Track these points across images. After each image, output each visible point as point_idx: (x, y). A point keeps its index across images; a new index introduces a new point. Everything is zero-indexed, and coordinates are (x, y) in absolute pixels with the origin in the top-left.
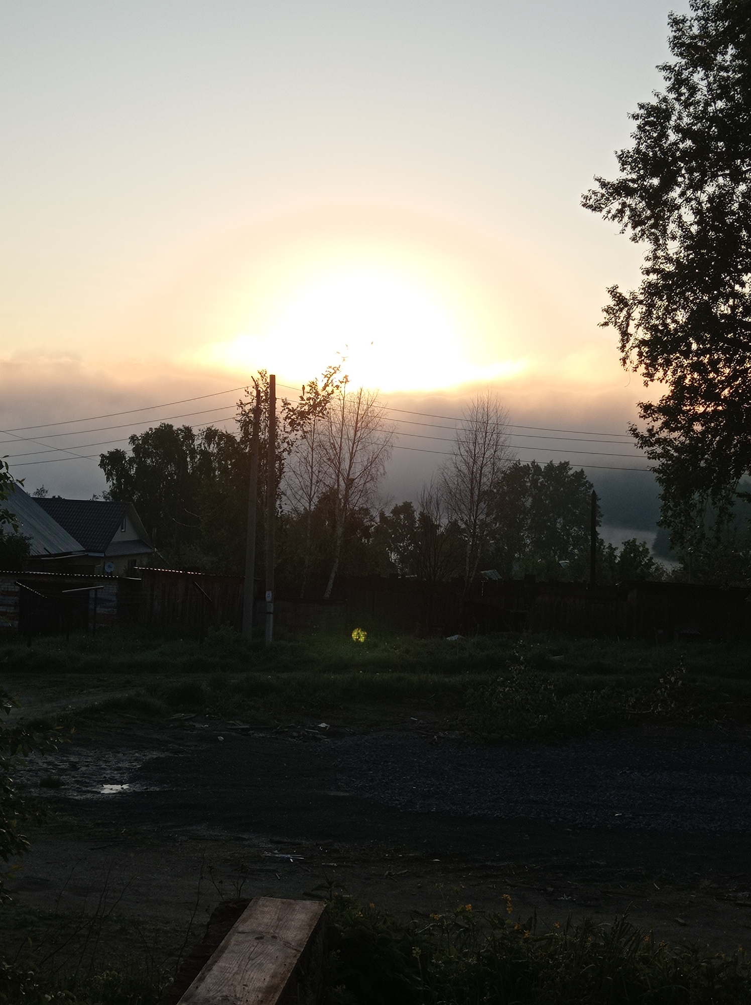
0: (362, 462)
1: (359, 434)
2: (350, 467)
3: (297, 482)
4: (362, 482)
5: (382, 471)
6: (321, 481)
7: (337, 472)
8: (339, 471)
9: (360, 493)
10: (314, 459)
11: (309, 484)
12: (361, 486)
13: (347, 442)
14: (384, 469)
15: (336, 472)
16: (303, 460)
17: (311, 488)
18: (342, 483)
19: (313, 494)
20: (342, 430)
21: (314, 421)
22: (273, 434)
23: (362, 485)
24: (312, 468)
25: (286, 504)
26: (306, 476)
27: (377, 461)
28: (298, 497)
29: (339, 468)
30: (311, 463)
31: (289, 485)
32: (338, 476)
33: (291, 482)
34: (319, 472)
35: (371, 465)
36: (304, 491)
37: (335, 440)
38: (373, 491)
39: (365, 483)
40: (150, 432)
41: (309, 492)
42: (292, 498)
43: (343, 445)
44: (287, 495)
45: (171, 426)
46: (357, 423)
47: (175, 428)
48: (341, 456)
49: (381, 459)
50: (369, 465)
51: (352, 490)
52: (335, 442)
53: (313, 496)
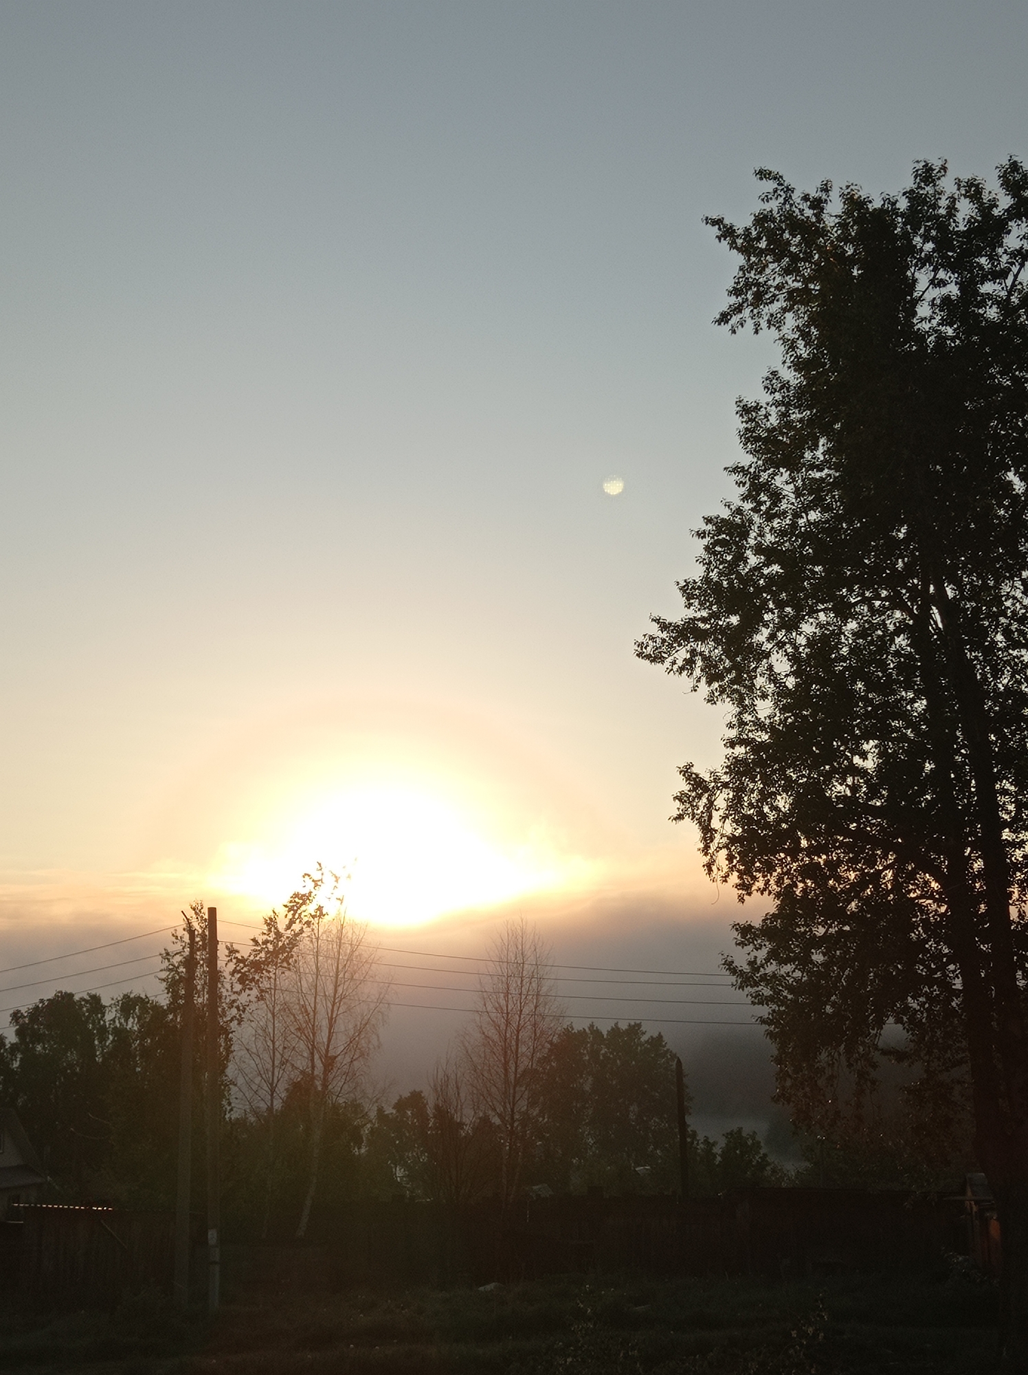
0: (346, 1030)
1: (340, 990)
2: (329, 1040)
3: (253, 1064)
4: (348, 1060)
5: (375, 1042)
6: (287, 1061)
7: (310, 1047)
8: (313, 1046)
9: (344, 1077)
10: (276, 1029)
11: (270, 1067)
12: (345, 1066)
13: (324, 1002)
14: (378, 1040)
15: (308, 1048)
16: (260, 1032)
17: (273, 1073)
18: (318, 1063)
19: (275, 1081)
20: (316, 985)
21: (275, 974)
22: (215, 996)
23: (348, 1065)
24: (273, 1042)
25: (236, 1098)
26: (266, 1057)
27: (368, 1029)
28: (255, 1087)
29: (313, 1041)
30: (272, 1035)
31: (240, 1070)
32: (312, 1054)
33: (244, 1066)
34: (285, 1048)
35: (359, 1035)
36: (263, 1078)
37: (306, 1001)
38: (363, 1073)
39: (351, 1062)
40: (40, 1005)
41: (271, 1079)
42: (245, 1089)
43: (318, 1007)
44: (238, 1085)
45: (71, 995)
46: (337, 975)
47: (76, 998)
48: (316, 1023)
49: (373, 1025)
50: (357, 1034)
51: (334, 1074)
52: (307, 1003)
53: (276, 1085)
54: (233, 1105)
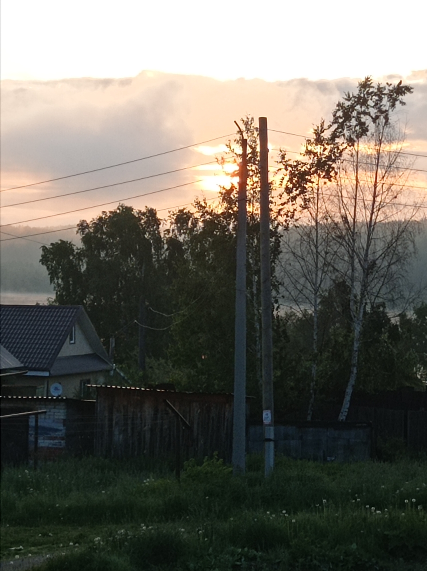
0: (384, 237)
1: (378, 199)
2: (368, 246)
3: (297, 266)
4: (386, 263)
5: (411, 248)
6: (329, 264)
7: (351, 252)
8: (353, 251)
9: (382, 279)
10: (319, 235)
11: (314, 269)
12: (384, 270)
13: (364, 211)
14: (414, 246)
15: (349, 253)
16: (305, 238)
17: (316, 275)
18: (357, 265)
19: (319, 282)
20: (356, 196)
21: (318, 184)
22: (265, 203)
23: (386, 268)
24: (316, 247)
25: (283, 297)
26: (309, 258)
27: (405, 236)
28: (299, 287)
29: (353, 247)
30: (315, 241)
31: (285, 271)
32: (352, 257)
33: (288, 268)
34: (326, 253)
35: (396, 241)
36: (307, 279)
37: (346, 210)
38: (400, 276)
39: (389, 265)
40: (104, 216)
41: (314, 280)
42: (290, 288)
43: (357, 216)
44: (285, 285)
45: (130, 209)
46: (375, 186)
48: (356, 230)
49: (410, 233)
50: (394, 241)
51: (372, 276)
52: (347, 212)
53: (320, 285)
54: (280, 303)
